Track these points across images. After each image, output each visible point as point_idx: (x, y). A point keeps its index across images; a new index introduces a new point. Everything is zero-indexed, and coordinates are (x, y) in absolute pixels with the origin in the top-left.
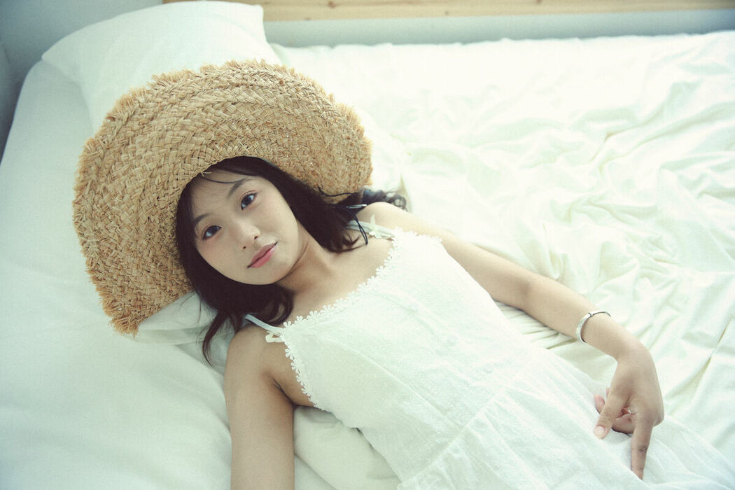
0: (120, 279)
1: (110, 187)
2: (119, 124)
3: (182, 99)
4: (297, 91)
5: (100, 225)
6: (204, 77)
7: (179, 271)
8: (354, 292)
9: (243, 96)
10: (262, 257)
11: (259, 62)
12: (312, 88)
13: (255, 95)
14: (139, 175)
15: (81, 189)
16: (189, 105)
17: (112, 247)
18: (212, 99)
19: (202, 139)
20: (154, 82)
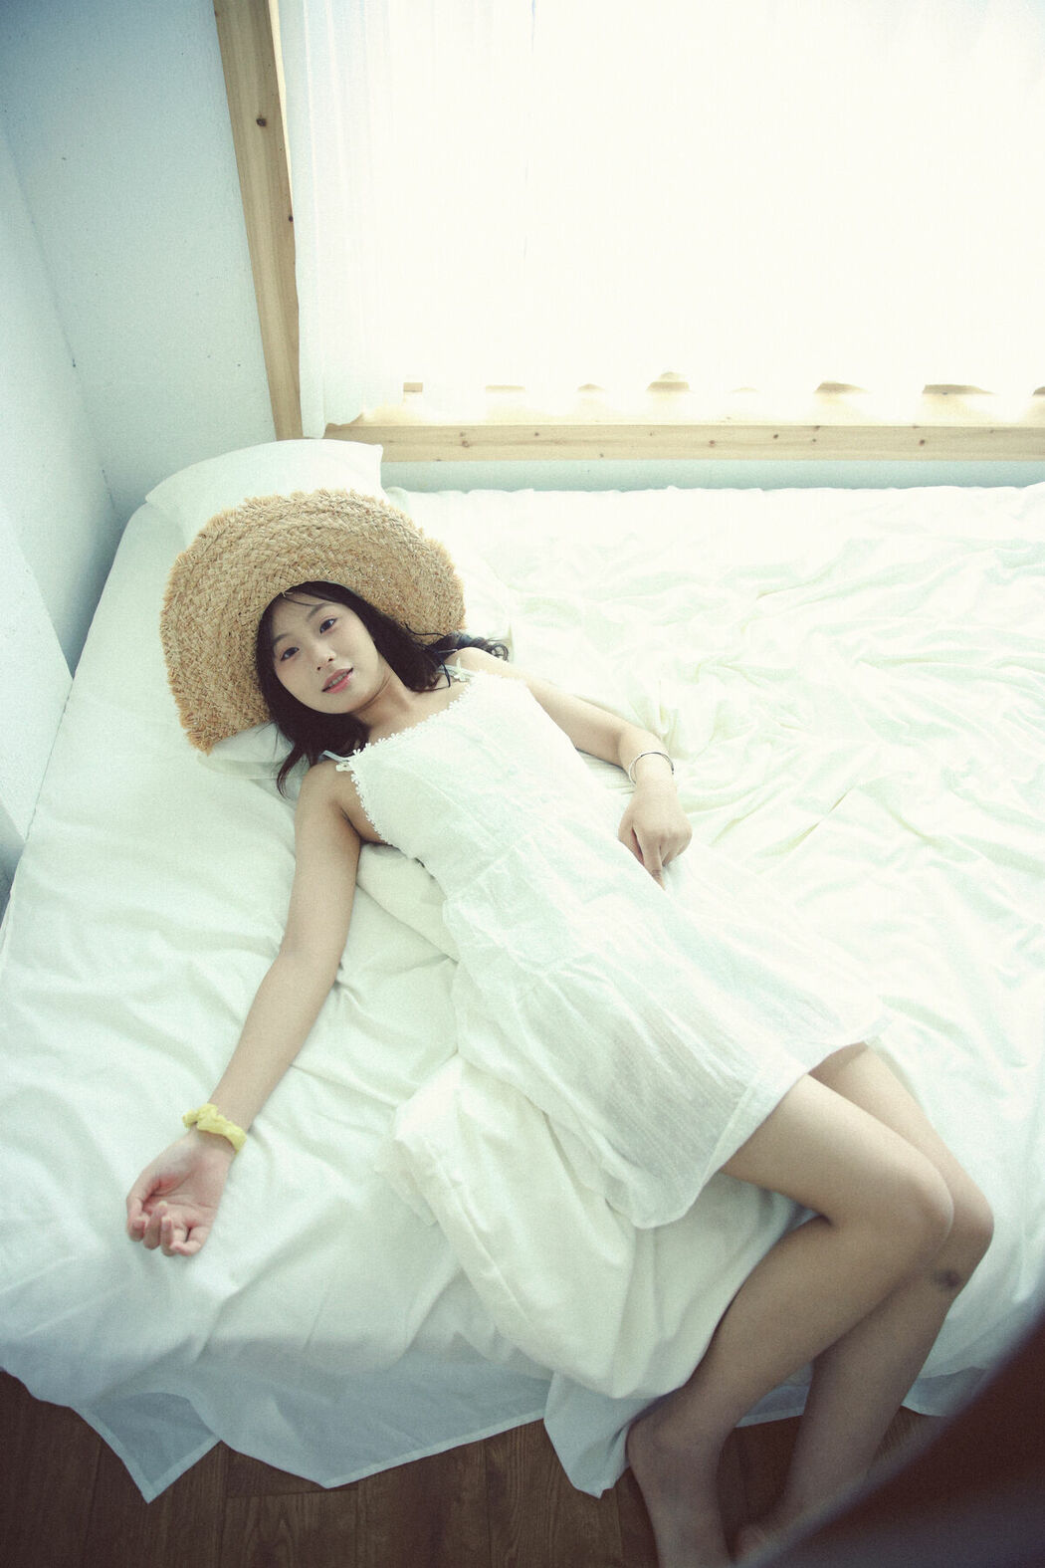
0: (198, 692)
1: (196, 599)
2: (209, 541)
3: (269, 521)
4: (384, 521)
5: (184, 635)
6: (293, 502)
7: (257, 696)
8: (423, 723)
9: (329, 521)
10: (336, 683)
11: (349, 492)
12: (400, 520)
13: (341, 522)
14: (223, 590)
15: (170, 600)
16: (277, 527)
17: (194, 658)
18: (297, 522)
19: (285, 560)
20: (246, 505)
